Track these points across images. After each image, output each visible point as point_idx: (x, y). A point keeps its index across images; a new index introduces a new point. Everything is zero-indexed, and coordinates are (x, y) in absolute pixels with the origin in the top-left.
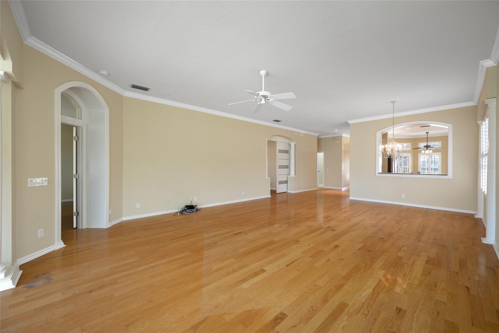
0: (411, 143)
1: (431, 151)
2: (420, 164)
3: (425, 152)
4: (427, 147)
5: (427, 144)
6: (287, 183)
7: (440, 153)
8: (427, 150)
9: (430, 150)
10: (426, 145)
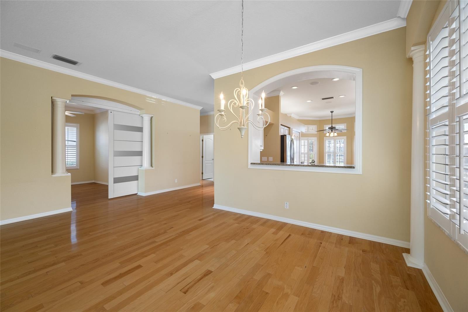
0: (316, 126)
1: (336, 134)
2: (326, 150)
3: (329, 135)
4: (332, 129)
5: (332, 126)
6: (138, 180)
7: (345, 137)
8: (332, 133)
9: (335, 132)
10: (330, 126)
